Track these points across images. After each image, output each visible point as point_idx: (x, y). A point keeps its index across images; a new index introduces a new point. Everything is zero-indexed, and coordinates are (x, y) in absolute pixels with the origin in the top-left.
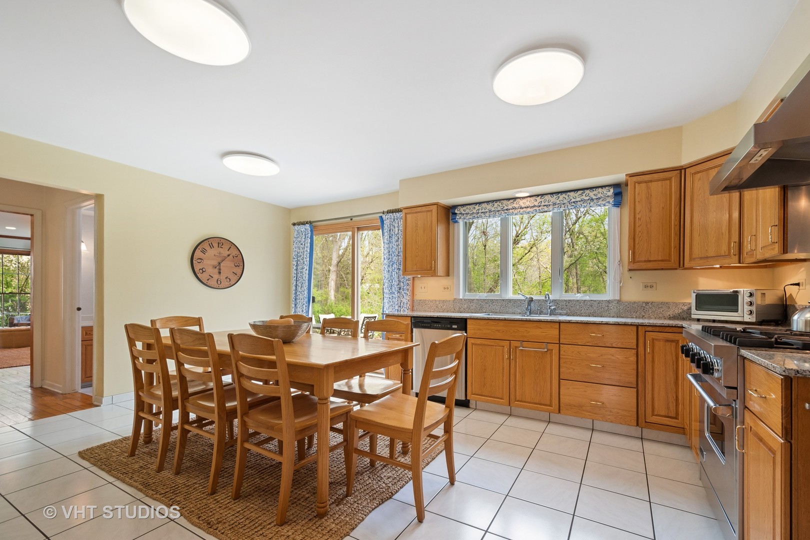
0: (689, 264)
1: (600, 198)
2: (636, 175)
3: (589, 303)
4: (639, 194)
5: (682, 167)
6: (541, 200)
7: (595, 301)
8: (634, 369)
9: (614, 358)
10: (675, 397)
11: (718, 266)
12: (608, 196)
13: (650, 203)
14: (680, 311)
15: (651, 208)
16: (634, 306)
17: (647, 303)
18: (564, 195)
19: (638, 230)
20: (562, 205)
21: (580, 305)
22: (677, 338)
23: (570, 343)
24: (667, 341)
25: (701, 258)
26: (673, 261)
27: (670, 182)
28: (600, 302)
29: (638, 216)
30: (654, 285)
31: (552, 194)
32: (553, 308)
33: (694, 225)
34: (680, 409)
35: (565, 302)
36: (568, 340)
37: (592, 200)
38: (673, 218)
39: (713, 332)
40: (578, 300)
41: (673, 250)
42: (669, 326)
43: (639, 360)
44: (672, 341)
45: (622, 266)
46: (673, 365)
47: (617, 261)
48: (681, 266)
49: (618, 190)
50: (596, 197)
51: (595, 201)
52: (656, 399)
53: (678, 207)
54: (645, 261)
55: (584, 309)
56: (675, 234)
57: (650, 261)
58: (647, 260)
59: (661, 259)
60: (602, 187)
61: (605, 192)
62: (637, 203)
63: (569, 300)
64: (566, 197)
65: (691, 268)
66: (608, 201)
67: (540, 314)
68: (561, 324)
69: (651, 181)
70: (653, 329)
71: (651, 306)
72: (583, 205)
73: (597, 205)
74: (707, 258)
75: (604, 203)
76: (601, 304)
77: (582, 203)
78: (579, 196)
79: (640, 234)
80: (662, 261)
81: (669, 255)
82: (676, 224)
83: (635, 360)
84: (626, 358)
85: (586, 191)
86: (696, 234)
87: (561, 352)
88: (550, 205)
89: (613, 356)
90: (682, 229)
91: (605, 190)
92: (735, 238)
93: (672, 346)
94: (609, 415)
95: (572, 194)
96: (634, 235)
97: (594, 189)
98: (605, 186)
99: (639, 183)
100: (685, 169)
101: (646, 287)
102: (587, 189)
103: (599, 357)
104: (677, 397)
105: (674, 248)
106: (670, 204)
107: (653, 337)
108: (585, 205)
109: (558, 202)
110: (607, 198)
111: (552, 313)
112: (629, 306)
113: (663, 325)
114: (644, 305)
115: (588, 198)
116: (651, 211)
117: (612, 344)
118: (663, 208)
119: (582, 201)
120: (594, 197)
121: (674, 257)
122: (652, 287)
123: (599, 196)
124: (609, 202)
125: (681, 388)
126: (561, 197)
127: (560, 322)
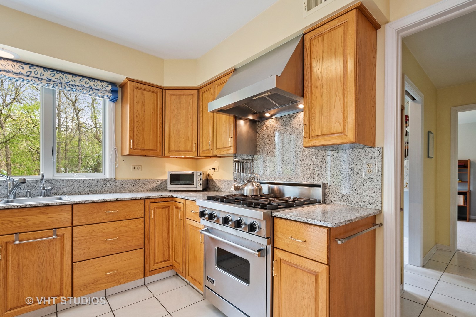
0: (168, 154)
1: (99, 90)
2: (134, 81)
3: (88, 182)
4: (136, 97)
5: (163, 87)
6: (30, 70)
7: (94, 180)
8: (142, 234)
9: (127, 228)
10: (168, 246)
11: (183, 157)
12: (106, 91)
13: (144, 106)
14: (156, 185)
15: (145, 110)
16: (126, 183)
17: (136, 181)
18: (60, 74)
19: (136, 124)
20: (59, 84)
21: (79, 184)
22: (169, 205)
23: (85, 223)
24: (163, 208)
25: (176, 151)
26: (158, 151)
27: (157, 95)
28: (98, 181)
29: (135, 114)
30: (140, 167)
31: (45, 68)
32: (48, 188)
33: (172, 129)
34: (170, 253)
35: (62, 182)
36: (83, 221)
37: (91, 89)
38: (158, 121)
39: (225, 201)
40: (76, 180)
41: (158, 143)
42: (165, 197)
43: (146, 225)
44: (166, 207)
45: (117, 151)
46: (167, 224)
47: (113, 147)
48: (163, 155)
49: (115, 88)
50: (96, 88)
51: (94, 91)
52: (156, 251)
53: (161, 114)
54: (141, 149)
55: (83, 188)
56: (160, 132)
57: (144, 150)
58: (142, 148)
59: (151, 149)
60: (101, 81)
61: (104, 86)
62: (135, 103)
63: (67, 180)
64: (64, 77)
65: (168, 157)
66: (106, 94)
67: (30, 196)
68: (74, 206)
69: (144, 90)
70: (155, 200)
71: (138, 183)
72: (82, 91)
73: (96, 95)
74: (179, 151)
75: (103, 95)
76: (99, 183)
77: (81, 88)
78: (78, 81)
79: (137, 128)
80: (152, 150)
81: (156, 146)
82: (160, 126)
83: (143, 227)
84: (136, 226)
85: (84, 78)
86: (172, 135)
87: (75, 235)
88: (42, 79)
89: (126, 227)
90: (163, 130)
91: (104, 84)
92: (195, 141)
93: (167, 211)
94: (123, 278)
95: (70, 76)
96: (133, 128)
97: (94, 80)
98: (104, 81)
99: (137, 88)
100: (165, 89)
101: (135, 168)
102: (87, 77)
103: (114, 230)
104: (169, 245)
105: (159, 143)
106: (157, 110)
107: (155, 206)
108: (85, 91)
109: (53, 79)
110: (105, 92)
111: (48, 194)
112: (123, 183)
113: (161, 197)
114: (134, 182)
115: (87, 86)
116: (144, 112)
117: (125, 217)
118: (153, 113)
119: (81, 86)
120: (94, 87)
121: (159, 149)
122: (138, 168)
123: (99, 87)
124: (107, 96)
125: (171, 239)
126: (58, 75)
127: (72, 205)
